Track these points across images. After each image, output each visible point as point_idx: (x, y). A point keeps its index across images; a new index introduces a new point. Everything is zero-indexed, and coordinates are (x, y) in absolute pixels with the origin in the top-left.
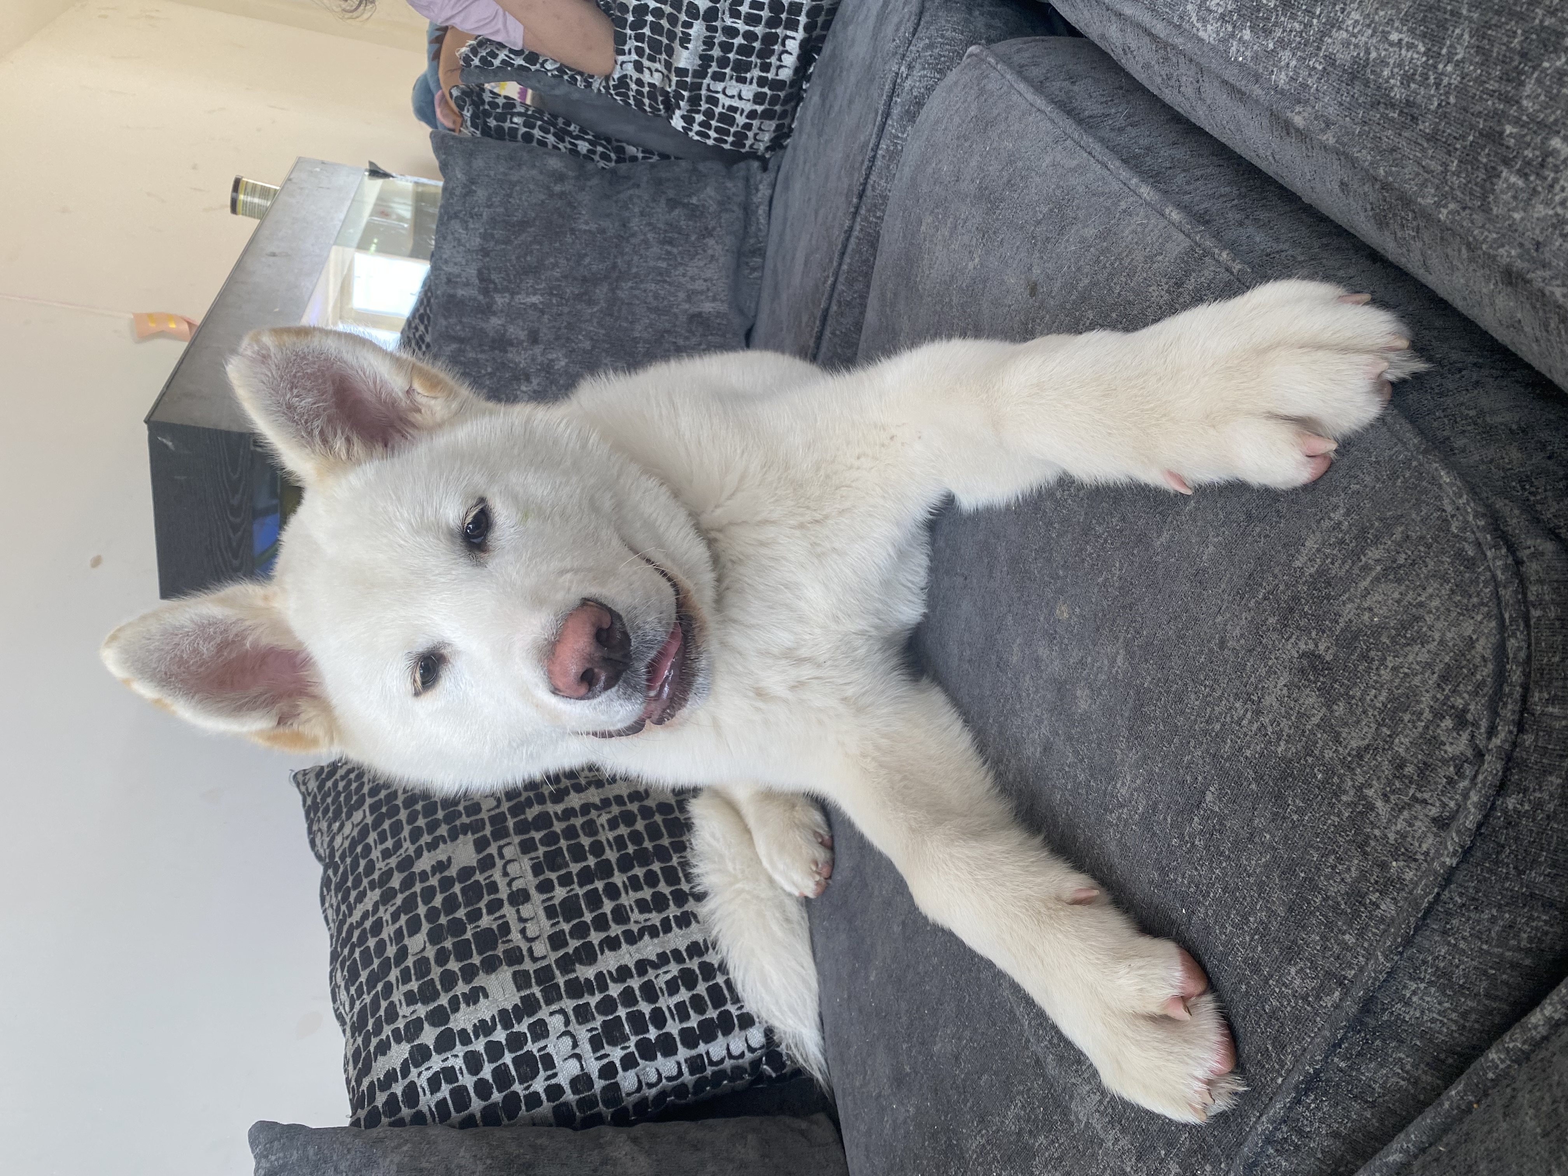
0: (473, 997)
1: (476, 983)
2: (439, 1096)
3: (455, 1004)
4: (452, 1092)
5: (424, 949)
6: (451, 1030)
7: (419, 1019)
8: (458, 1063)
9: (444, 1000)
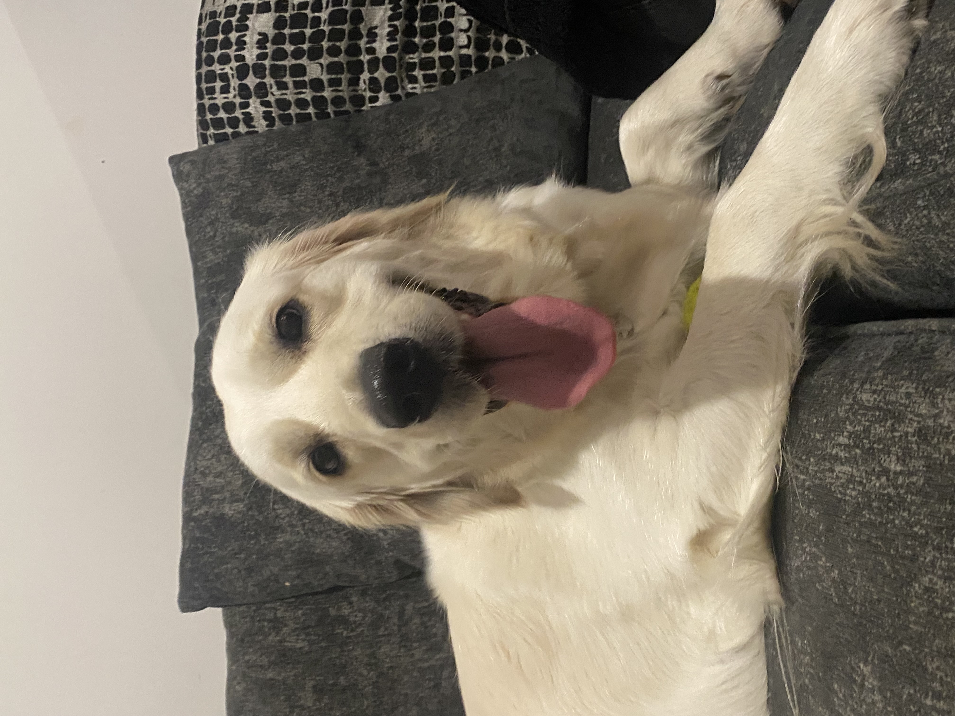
0: (372, 36)
1: (364, 32)
2: (420, 78)
3: (371, 51)
4: (421, 69)
5: (321, 65)
6: (385, 58)
7: (371, 79)
9: (365, 58)
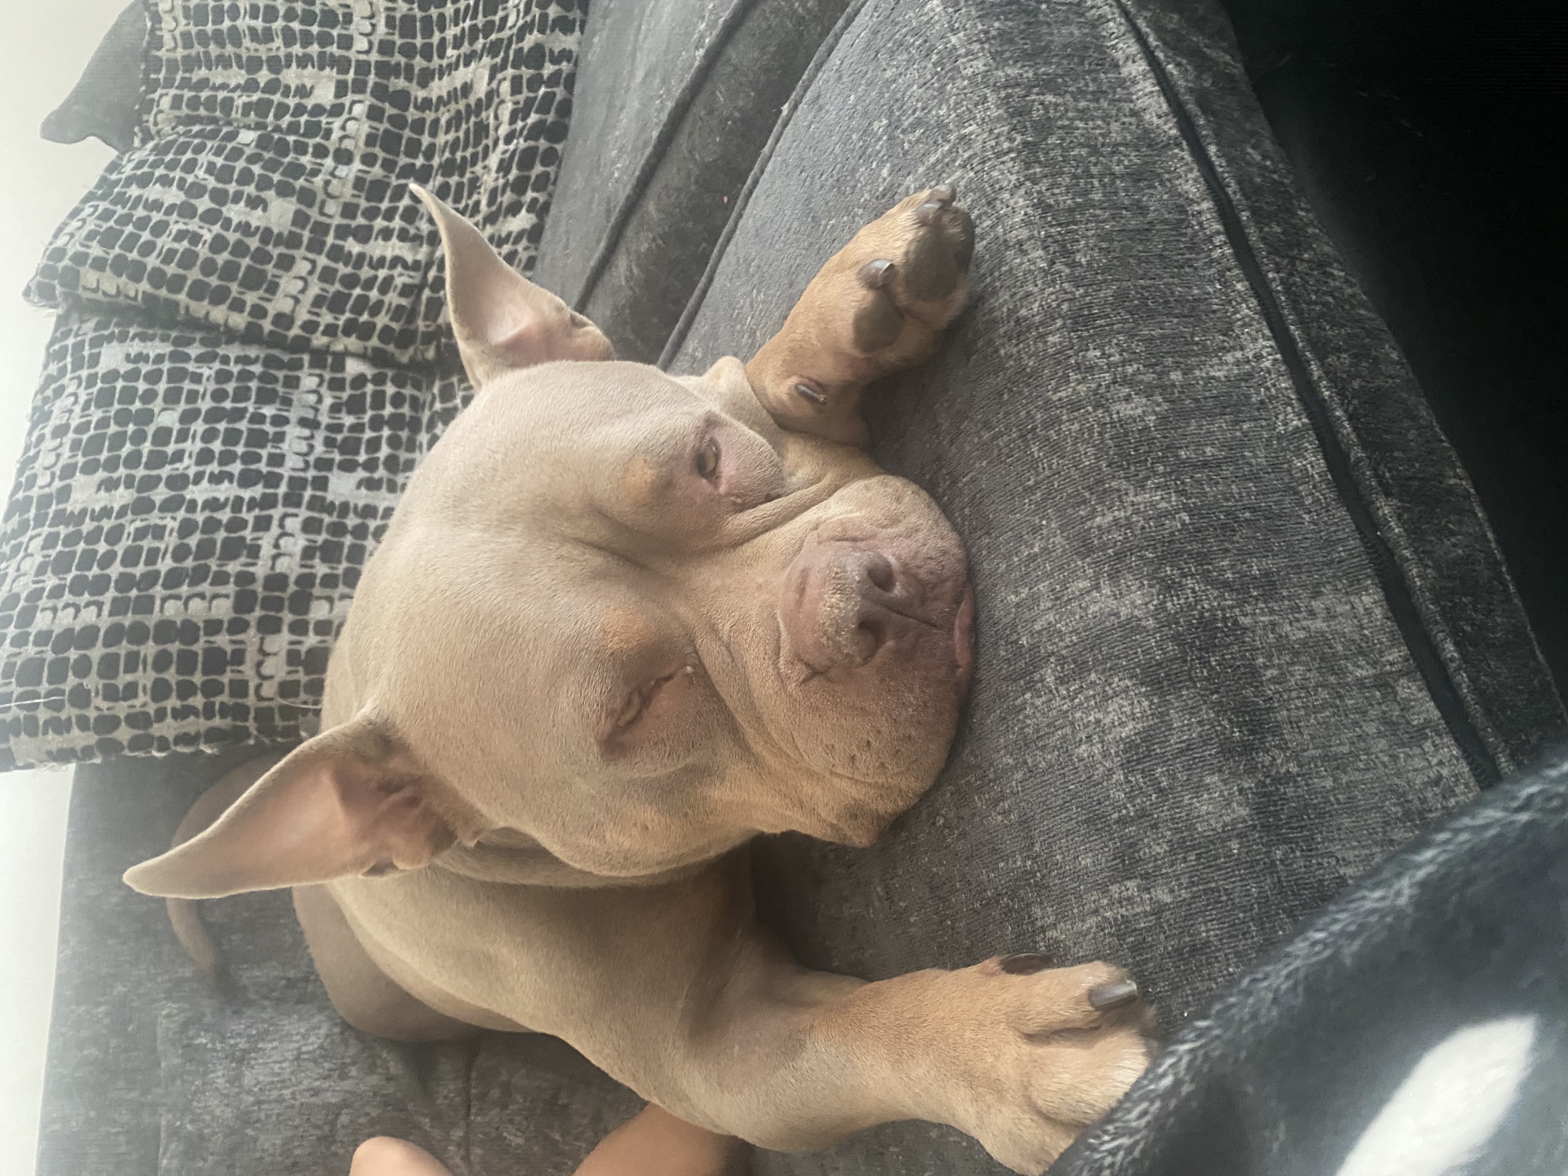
8: (208, 236)
